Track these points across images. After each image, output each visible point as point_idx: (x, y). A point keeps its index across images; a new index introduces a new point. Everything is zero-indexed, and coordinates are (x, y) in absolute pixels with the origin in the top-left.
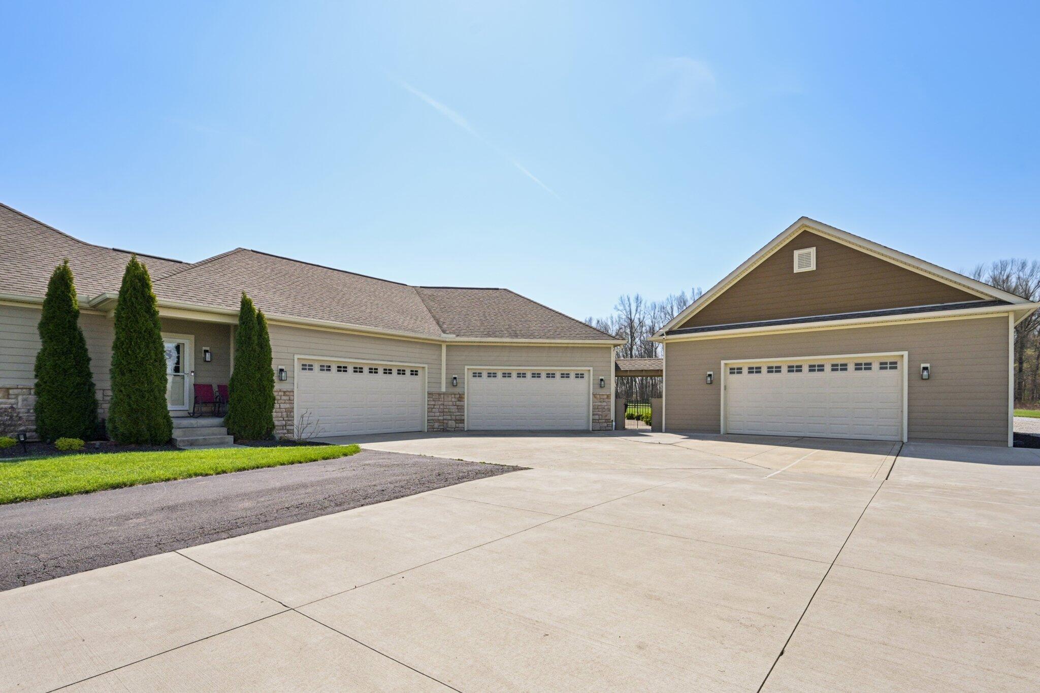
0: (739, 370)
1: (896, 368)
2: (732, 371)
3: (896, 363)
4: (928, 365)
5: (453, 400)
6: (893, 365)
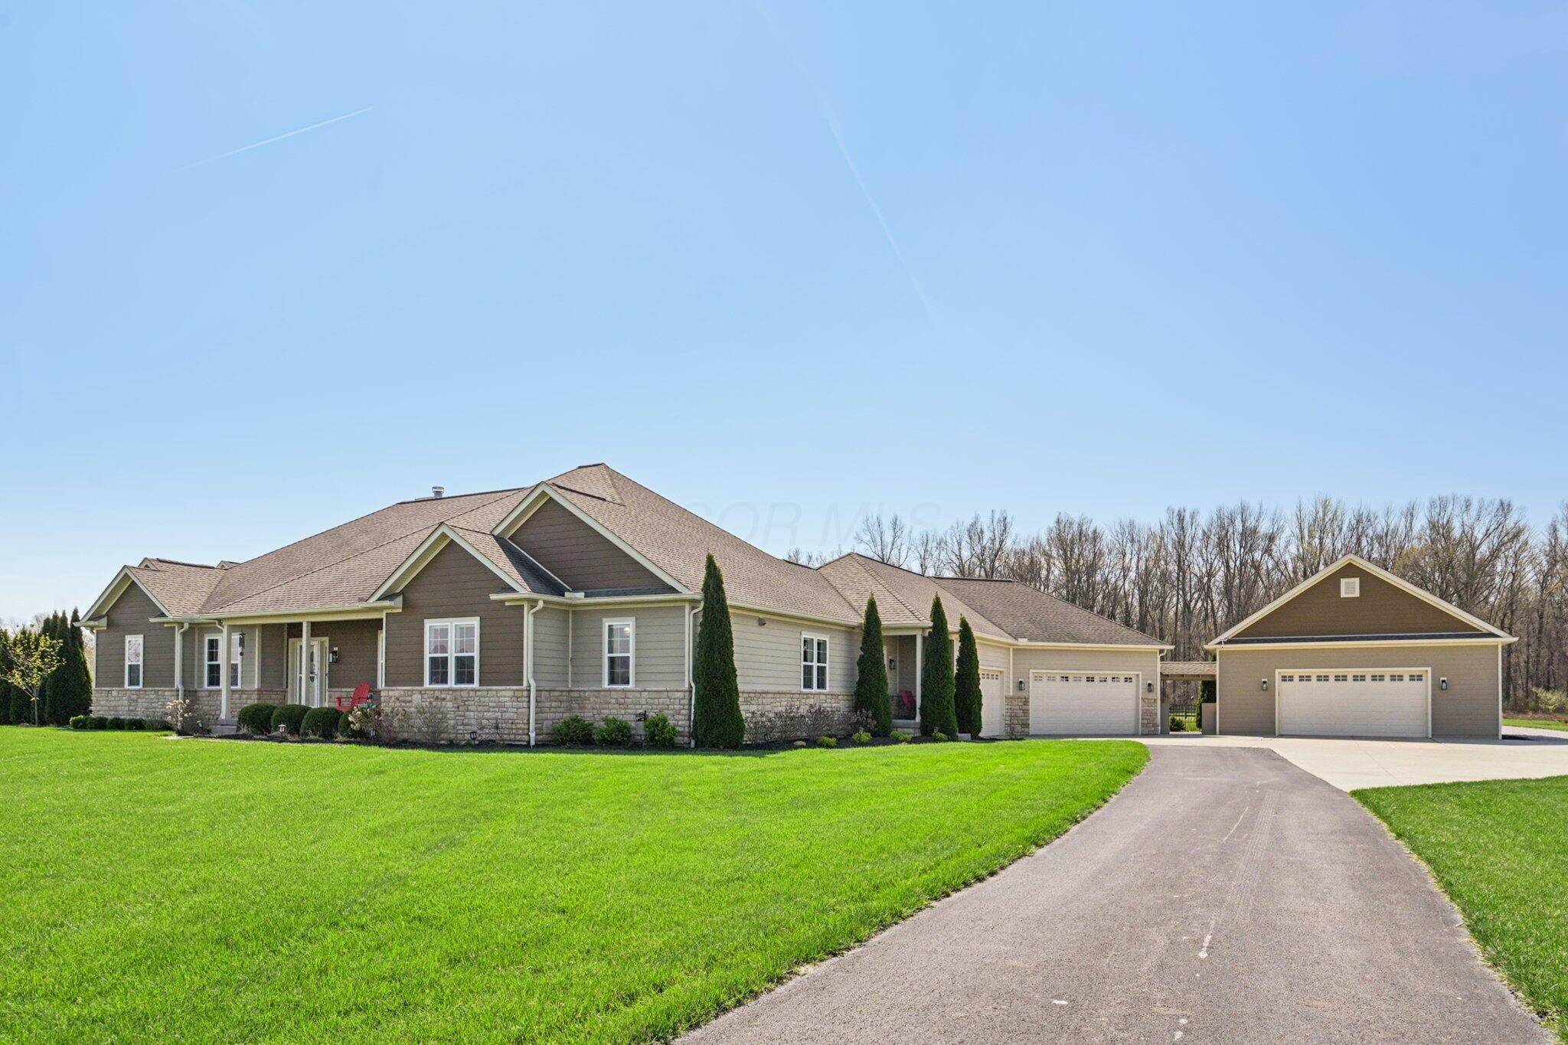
0: (1291, 678)
1: (1421, 680)
2: (1284, 679)
3: (1421, 676)
4: (1445, 679)
5: (1020, 704)
6: (1420, 678)
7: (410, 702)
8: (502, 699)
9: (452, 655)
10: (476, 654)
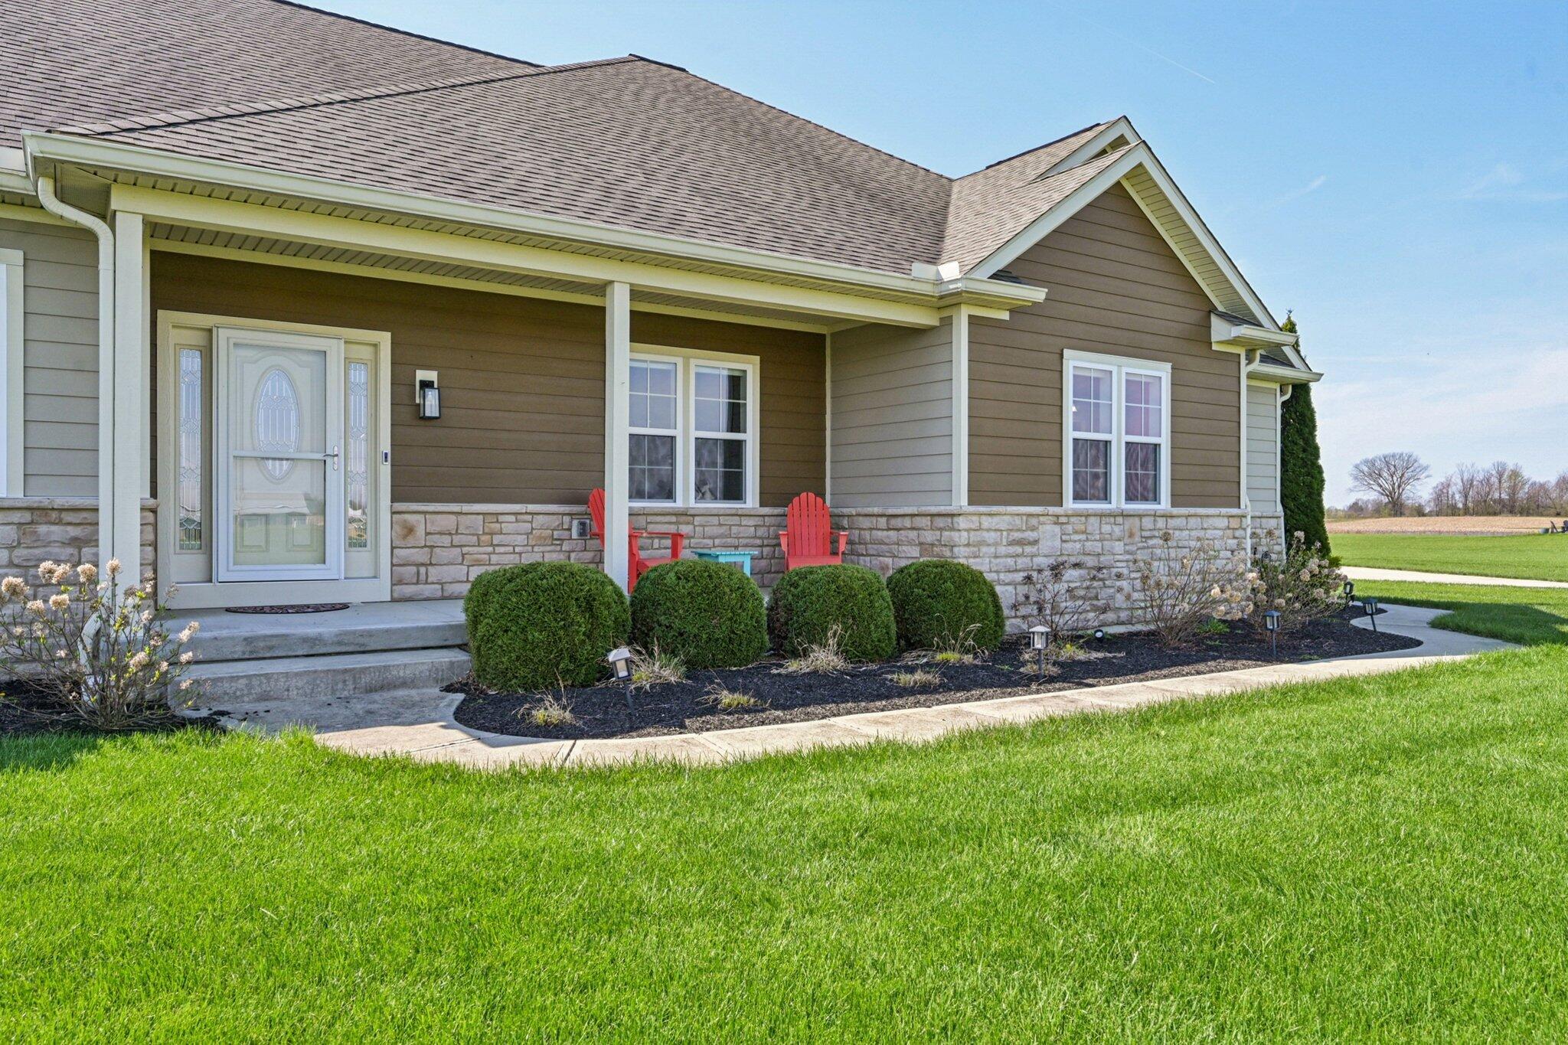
7: (1036, 542)
8: (1210, 533)
9: (1118, 439)
10: (1164, 441)
